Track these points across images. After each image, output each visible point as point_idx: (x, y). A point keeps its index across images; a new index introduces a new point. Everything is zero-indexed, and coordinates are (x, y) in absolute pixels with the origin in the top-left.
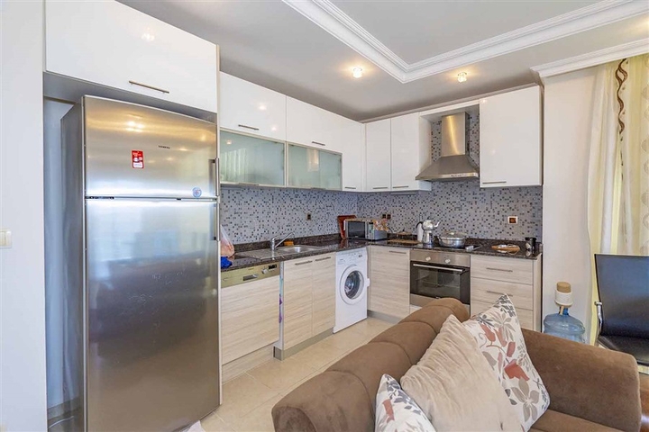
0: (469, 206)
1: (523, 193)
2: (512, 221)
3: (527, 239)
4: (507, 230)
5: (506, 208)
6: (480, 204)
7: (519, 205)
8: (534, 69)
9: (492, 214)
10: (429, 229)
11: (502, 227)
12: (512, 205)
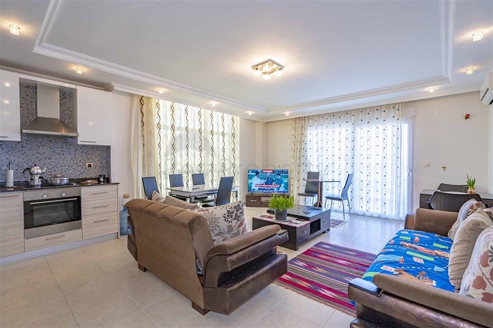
0: (57, 157)
1: (95, 149)
2: (90, 166)
3: (100, 176)
4: (86, 171)
5: (85, 158)
6: (66, 155)
7: (93, 156)
8: (113, 84)
9: (75, 162)
10: (38, 174)
11: (82, 170)
12: (88, 156)
